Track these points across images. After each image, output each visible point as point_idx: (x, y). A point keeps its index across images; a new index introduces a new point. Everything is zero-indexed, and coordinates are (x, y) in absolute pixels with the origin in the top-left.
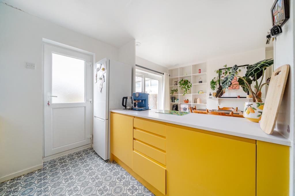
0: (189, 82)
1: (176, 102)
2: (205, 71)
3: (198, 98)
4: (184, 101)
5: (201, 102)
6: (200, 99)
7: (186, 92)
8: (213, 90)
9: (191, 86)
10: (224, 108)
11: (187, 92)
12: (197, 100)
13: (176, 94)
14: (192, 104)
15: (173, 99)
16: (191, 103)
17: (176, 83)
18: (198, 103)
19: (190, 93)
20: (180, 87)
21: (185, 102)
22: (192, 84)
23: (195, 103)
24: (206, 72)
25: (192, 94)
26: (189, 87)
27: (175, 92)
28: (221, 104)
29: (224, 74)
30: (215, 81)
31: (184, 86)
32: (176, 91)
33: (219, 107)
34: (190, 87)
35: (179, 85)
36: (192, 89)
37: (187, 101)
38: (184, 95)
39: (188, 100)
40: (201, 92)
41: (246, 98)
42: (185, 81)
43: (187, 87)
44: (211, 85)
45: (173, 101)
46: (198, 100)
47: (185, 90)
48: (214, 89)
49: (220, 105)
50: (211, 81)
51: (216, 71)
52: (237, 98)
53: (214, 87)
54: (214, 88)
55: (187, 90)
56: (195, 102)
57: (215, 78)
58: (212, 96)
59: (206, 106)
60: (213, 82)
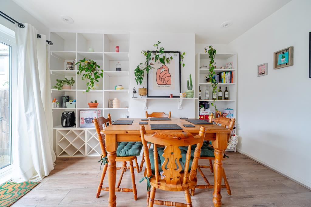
0: (99, 67)
1: (69, 107)
2: (127, 50)
3: (115, 99)
4: (89, 104)
5: (119, 105)
6: (118, 99)
7: (91, 85)
8: (139, 83)
9: (101, 74)
10: (153, 113)
11: (93, 85)
12: (113, 101)
13: (71, 89)
14: (103, 109)
15: (64, 100)
16: (102, 107)
17: (70, 66)
18: (115, 107)
19: (101, 88)
20: (78, 73)
21: (90, 107)
22: (104, 71)
23: (109, 107)
24: (128, 52)
25: (103, 90)
26: (98, 77)
27: (66, 85)
28: (149, 108)
29: (153, 59)
30: (141, 68)
31: (87, 73)
32: (71, 83)
33: (147, 112)
34: (100, 76)
35: (76, 70)
36: (103, 79)
37: (94, 105)
38: (87, 91)
39: (96, 102)
40: (120, 87)
41: (179, 97)
42: (89, 63)
43: (93, 77)
44: (136, 75)
45: (64, 105)
46: (115, 102)
47: (89, 81)
48: (141, 82)
49: (147, 109)
50: (136, 68)
51: (143, 52)
52: (169, 97)
53: (141, 78)
54: (142, 80)
55: (95, 82)
56: (110, 105)
57: (141, 64)
58: (137, 95)
59: (128, 112)
60: (139, 70)
